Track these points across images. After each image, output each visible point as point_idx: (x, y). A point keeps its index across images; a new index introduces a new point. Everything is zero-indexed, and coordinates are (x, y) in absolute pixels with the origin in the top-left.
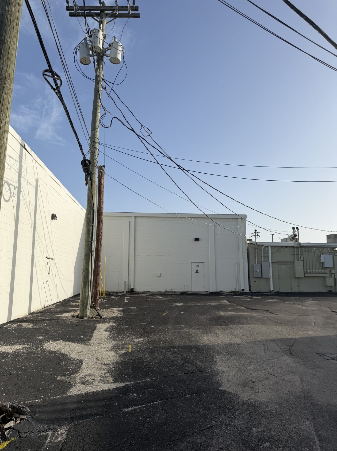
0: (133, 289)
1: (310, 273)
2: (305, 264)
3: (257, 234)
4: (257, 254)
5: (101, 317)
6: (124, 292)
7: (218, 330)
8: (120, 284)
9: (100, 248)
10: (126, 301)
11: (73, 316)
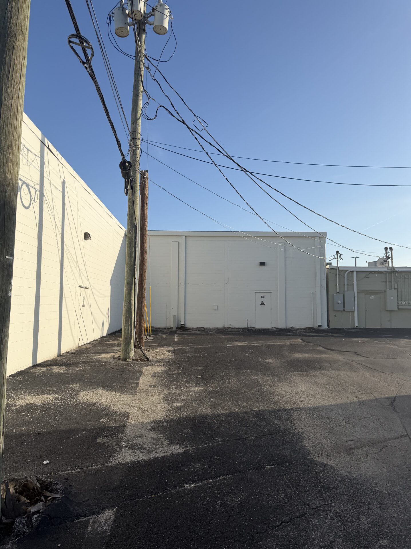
0: (184, 324)
1: (406, 304)
2: (399, 294)
3: (340, 256)
4: (339, 281)
5: (148, 359)
6: (173, 328)
7: (296, 377)
8: (168, 318)
9: (144, 275)
10: (176, 340)
11: (113, 358)
